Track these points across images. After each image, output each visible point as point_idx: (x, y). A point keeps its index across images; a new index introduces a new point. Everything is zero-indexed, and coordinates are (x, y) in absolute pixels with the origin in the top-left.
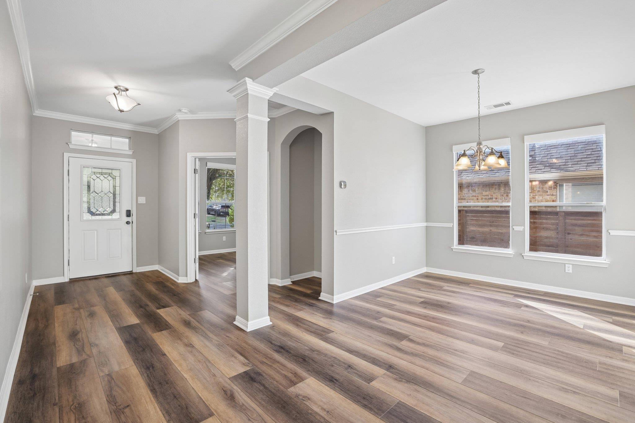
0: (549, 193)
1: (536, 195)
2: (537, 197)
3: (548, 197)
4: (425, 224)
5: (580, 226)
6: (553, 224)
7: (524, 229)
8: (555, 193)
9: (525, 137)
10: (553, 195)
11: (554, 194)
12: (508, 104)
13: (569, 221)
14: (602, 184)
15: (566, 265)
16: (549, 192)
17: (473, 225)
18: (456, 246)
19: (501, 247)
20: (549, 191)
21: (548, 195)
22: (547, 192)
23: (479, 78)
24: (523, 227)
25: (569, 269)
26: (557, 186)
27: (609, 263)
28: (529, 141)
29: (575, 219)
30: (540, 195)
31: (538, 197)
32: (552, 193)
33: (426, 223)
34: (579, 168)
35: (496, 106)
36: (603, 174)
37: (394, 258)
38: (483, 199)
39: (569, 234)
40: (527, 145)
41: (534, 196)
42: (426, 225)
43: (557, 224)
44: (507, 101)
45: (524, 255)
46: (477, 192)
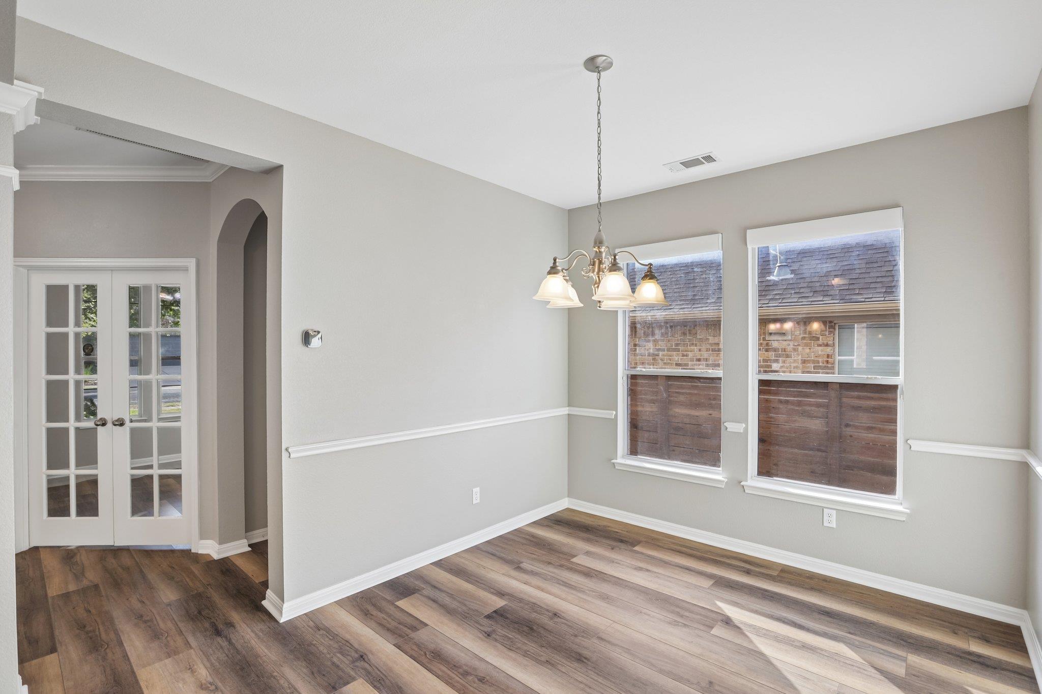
0: (820, 342)
1: (799, 345)
2: (800, 348)
3: (820, 348)
4: (565, 411)
5: (867, 410)
6: (819, 405)
7: (746, 429)
8: (832, 342)
9: (748, 231)
10: (827, 345)
11: (830, 342)
12: (709, 159)
13: (850, 400)
14: (898, 326)
15: (824, 509)
16: (821, 339)
17: (682, 404)
18: (623, 457)
19: (705, 464)
20: (821, 337)
21: (820, 345)
22: (818, 339)
23: (599, 80)
24: (744, 426)
25: (831, 520)
26: (835, 329)
27: (908, 511)
28: (756, 241)
29: (859, 398)
30: (806, 345)
31: (802, 348)
32: (825, 342)
33: (568, 408)
34: (871, 297)
35: (688, 164)
36: (899, 310)
37: (476, 490)
38: (710, 350)
39: (847, 425)
40: (753, 249)
41: (796, 346)
42: (567, 412)
43: (827, 406)
44: (705, 152)
45: (747, 486)
46: (698, 337)
